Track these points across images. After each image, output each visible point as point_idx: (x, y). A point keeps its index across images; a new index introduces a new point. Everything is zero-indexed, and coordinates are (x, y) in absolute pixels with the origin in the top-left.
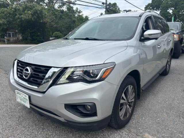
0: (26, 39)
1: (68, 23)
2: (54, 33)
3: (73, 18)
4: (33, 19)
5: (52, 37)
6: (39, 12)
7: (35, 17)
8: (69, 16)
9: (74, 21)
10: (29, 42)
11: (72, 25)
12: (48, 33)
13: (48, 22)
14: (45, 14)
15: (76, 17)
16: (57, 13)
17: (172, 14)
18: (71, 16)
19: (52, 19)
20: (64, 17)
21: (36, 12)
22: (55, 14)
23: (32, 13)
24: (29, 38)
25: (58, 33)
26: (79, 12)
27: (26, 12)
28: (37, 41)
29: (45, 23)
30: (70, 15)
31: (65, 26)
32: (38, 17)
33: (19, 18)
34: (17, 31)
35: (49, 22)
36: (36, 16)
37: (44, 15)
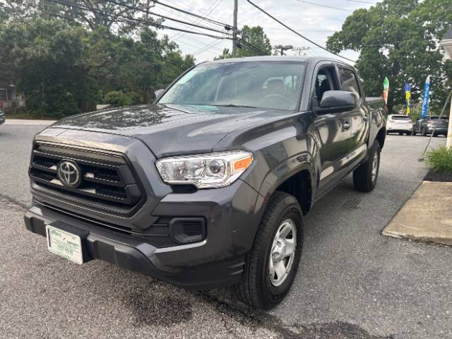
0: (36, 107)
1: (142, 71)
2: (106, 93)
3: (155, 60)
4: (54, 57)
5: (101, 103)
6: (70, 42)
7: (62, 53)
8: (145, 55)
9: (158, 68)
10: (42, 114)
11: (152, 77)
12: (93, 94)
13: (91, 66)
14: (86, 48)
15: (162, 57)
16: (114, 45)
17: (388, 58)
18: (150, 54)
19: (104, 60)
20: (133, 56)
21: (62, 42)
22: (111, 50)
23: (53, 44)
24: (43, 103)
25: (117, 93)
26: (172, 46)
27: (36, 40)
28: (64, 112)
29: (83, 71)
30: (148, 52)
31: (136, 78)
32: (68, 53)
33: (18, 54)
34: (12, 85)
35: (96, 67)
36: (63, 51)
37: (83, 49)
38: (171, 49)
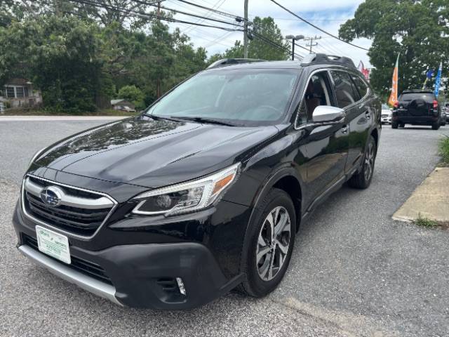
0: (52, 103)
1: (155, 65)
2: (121, 88)
3: (167, 53)
4: (69, 55)
5: (115, 97)
6: (84, 38)
7: (75, 50)
8: (158, 48)
9: (170, 62)
10: (59, 110)
11: (165, 70)
12: (106, 89)
13: (105, 61)
14: (100, 44)
15: (173, 50)
16: (127, 41)
17: (402, 45)
18: (162, 47)
19: (117, 55)
20: (145, 50)
21: (76, 39)
22: (123, 44)
23: (69, 41)
24: (59, 100)
25: (130, 88)
26: (183, 39)
27: (52, 37)
28: (80, 108)
29: (98, 65)
30: (159, 46)
31: (148, 72)
32: (82, 50)
33: (35, 52)
34: (29, 83)
35: (110, 62)
36: (77, 48)
37: (96, 45)
38: (183, 42)
